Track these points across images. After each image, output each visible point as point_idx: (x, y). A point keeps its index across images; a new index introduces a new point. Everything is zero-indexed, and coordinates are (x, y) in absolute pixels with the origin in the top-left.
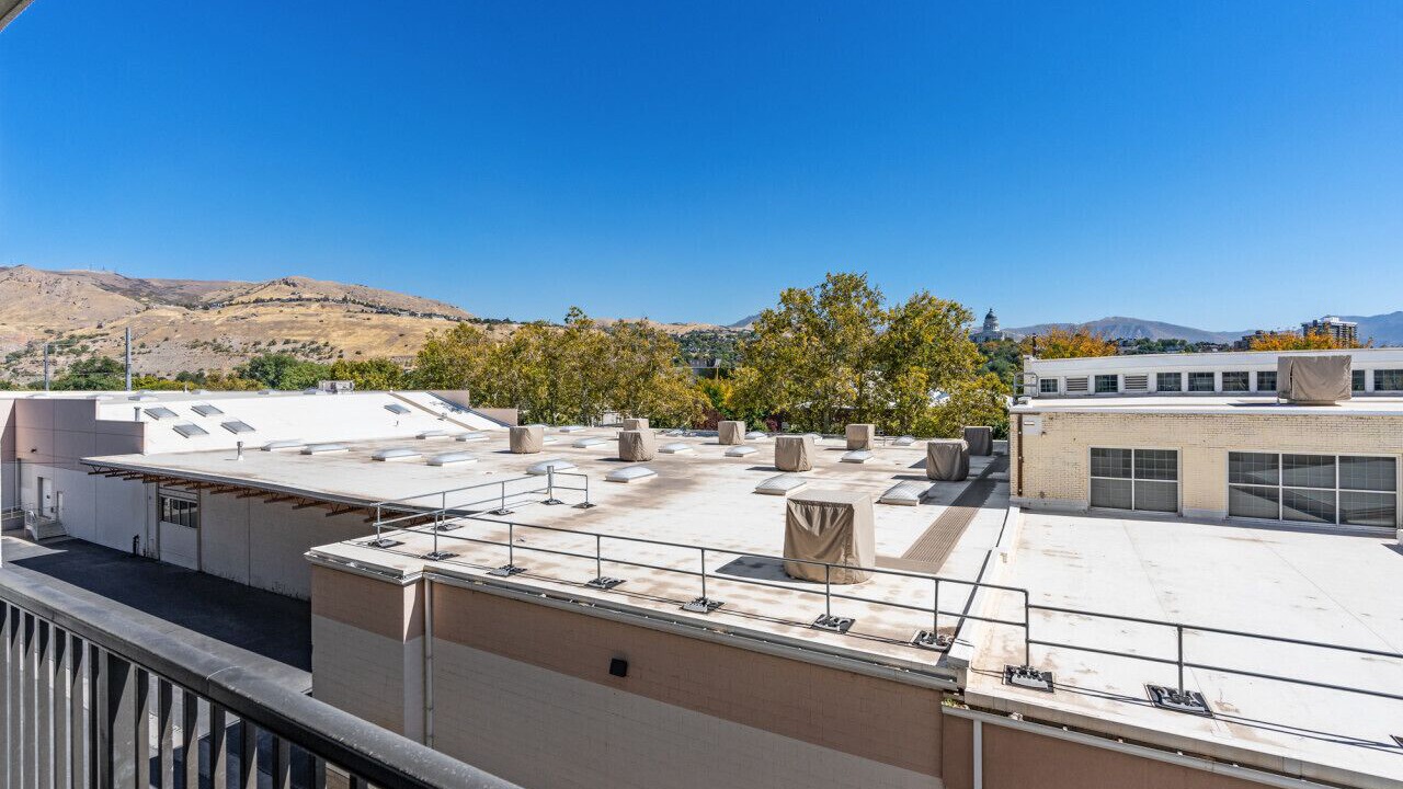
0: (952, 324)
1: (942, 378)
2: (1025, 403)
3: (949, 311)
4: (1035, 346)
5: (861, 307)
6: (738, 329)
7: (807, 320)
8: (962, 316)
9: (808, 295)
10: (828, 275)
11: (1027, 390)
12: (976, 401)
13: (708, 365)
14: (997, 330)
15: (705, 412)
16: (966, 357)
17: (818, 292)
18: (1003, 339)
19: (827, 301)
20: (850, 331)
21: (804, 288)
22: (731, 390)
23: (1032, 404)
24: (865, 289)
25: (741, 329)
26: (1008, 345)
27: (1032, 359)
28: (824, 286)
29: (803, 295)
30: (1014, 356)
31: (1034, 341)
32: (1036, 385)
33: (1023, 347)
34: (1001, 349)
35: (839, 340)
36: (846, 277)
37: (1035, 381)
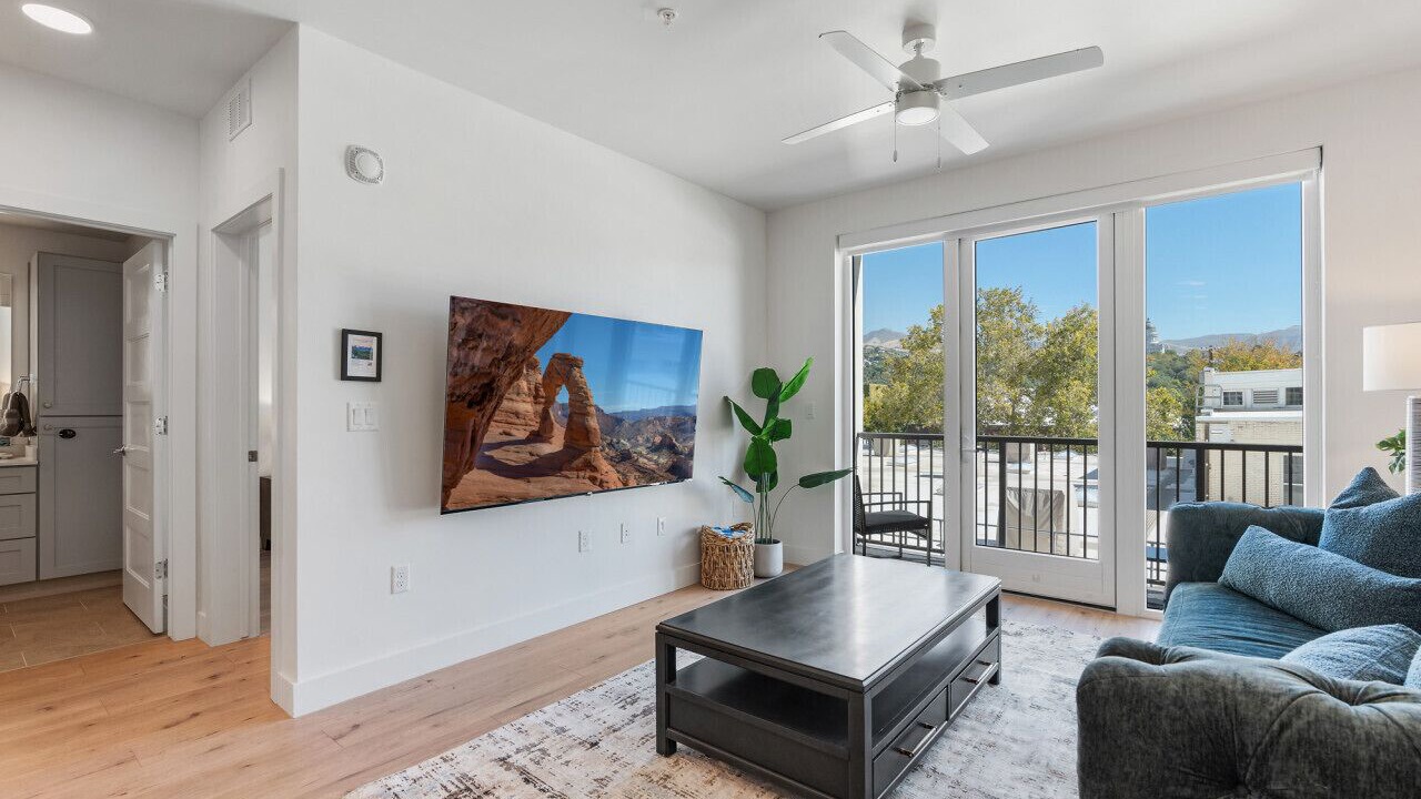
2: (1208, 414)
4: (1211, 359)
5: (1013, 321)
11: (1208, 402)
14: (1158, 341)
18: (1163, 351)
20: (1005, 346)
23: (1216, 416)
24: (1018, 303)
26: (1169, 358)
27: (1213, 372)
30: (1178, 371)
31: (1211, 354)
32: (1220, 397)
33: (1192, 360)
34: (1159, 363)
35: (992, 355)
36: (1000, 291)
37: (1218, 393)
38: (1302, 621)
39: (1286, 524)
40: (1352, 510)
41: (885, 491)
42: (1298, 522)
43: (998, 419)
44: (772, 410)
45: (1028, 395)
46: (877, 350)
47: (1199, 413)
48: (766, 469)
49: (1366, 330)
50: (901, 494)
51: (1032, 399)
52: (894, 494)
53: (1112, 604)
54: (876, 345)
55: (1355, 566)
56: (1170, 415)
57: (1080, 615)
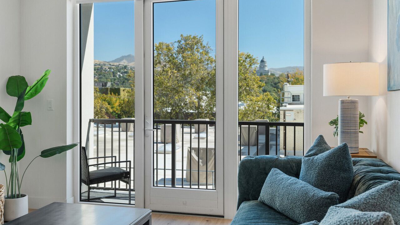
0: (248, 66)
1: (242, 95)
2: (286, 106)
3: (246, 58)
4: (288, 78)
5: (199, 54)
6: (115, 64)
7: (170, 61)
8: (252, 62)
9: (171, 46)
10: (182, 35)
11: (286, 100)
12: (259, 107)
13: (103, 86)
14: (267, 69)
15: (107, 113)
16: (254, 83)
17: (176, 45)
18: (270, 74)
19: (182, 50)
20: (194, 67)
21: (168, 43)
22: (118, 101)
23: (289, 107)
24: (201, 44)
25: (118, 64)
26: (272, 77)
27: (288, 85)
28: (179, 42)
29: (168, 46)
30: (275, 84)
31: (288, 76)
32: (290, 98)
33: (281, 79)
34: (268, 80)
35: (187, 72)
36: (192, 37)
37: (290, 96)
38: (289, 218)
39: (289, 166)
40: (312, 157)
41: (106, 156)
42: (294, 164)
43: (191, 108)
44: (20, 105)
45: (206, 96)
46: (125, 67)
47: (282, 106)
48: (15, 146)
49: (324, 65)
50: (115, 157)
51: (208, 98)
52: (112, 157)
53: (222, 214)
54: (125, 64)
55: (310, 187)
56: (271, 106)
57: (206, 222)
